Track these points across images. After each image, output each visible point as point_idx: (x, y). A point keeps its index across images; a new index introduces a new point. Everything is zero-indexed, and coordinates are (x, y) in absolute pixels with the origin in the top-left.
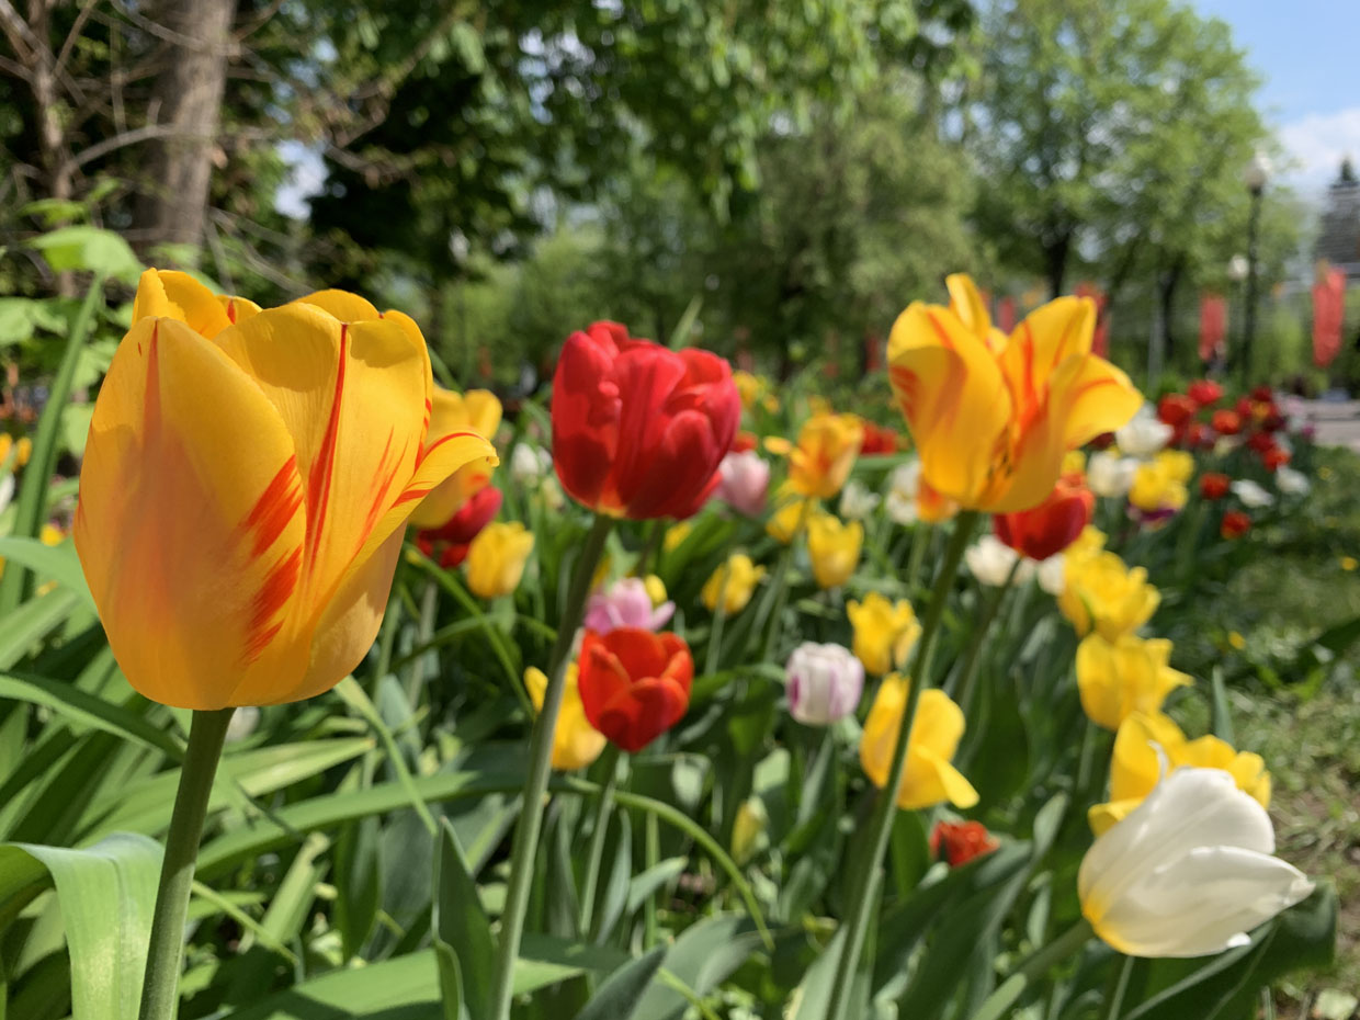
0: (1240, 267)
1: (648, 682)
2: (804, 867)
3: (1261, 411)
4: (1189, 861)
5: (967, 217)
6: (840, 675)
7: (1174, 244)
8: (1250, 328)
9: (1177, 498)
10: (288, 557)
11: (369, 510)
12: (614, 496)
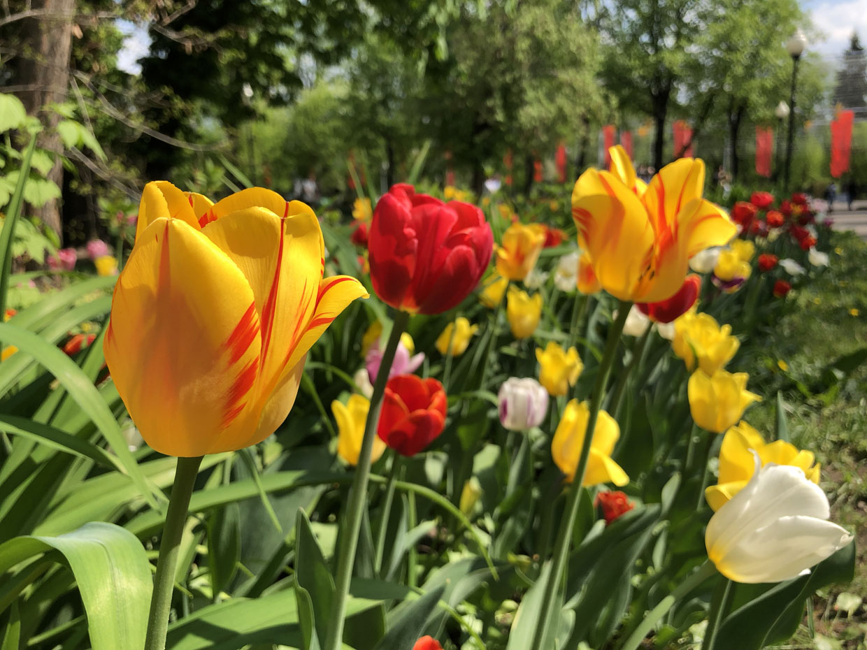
0: (784, 109)
1: (420, 412)
2: (510, 523)
3: (797, 210)
4: (777, 525)
5: (599, 75)
6: (534, 398)
7: (740, 94)
8: (790, 150)
9: (745, 271)
10: (251, 363)
11: (293, 331)
12: (411, 300)
